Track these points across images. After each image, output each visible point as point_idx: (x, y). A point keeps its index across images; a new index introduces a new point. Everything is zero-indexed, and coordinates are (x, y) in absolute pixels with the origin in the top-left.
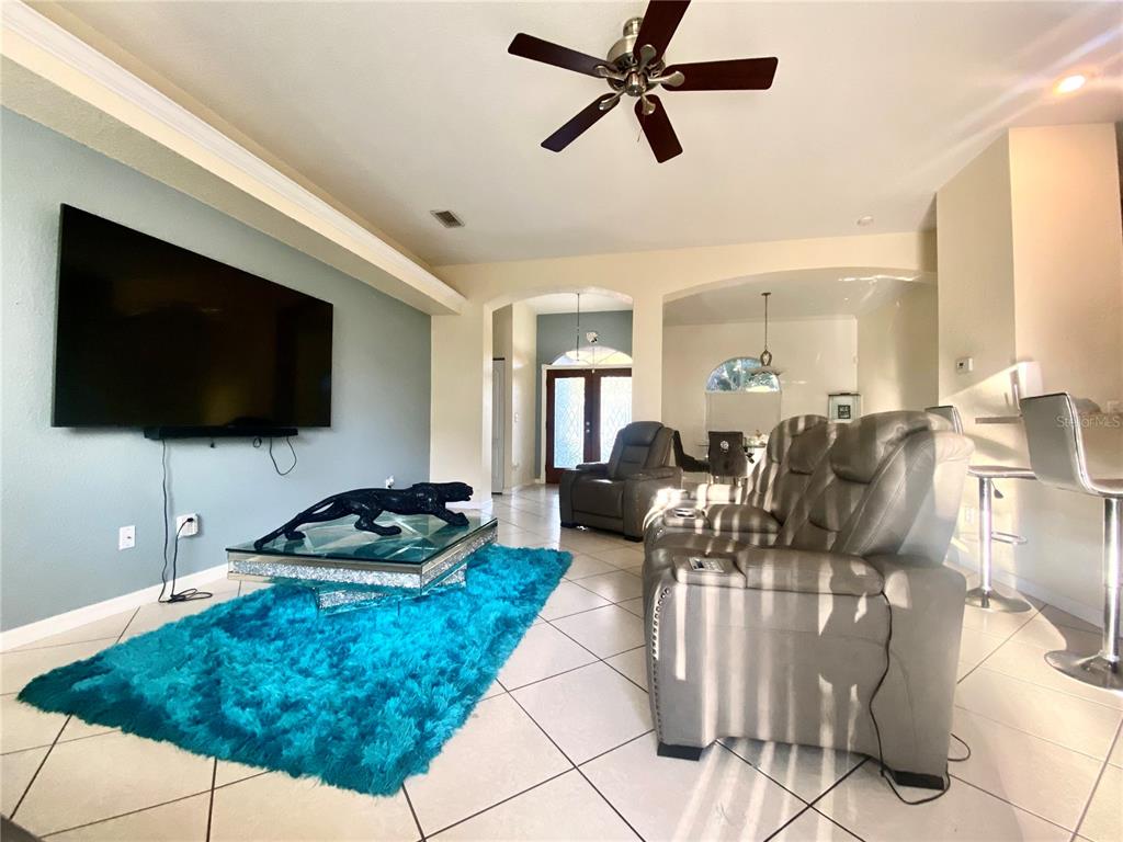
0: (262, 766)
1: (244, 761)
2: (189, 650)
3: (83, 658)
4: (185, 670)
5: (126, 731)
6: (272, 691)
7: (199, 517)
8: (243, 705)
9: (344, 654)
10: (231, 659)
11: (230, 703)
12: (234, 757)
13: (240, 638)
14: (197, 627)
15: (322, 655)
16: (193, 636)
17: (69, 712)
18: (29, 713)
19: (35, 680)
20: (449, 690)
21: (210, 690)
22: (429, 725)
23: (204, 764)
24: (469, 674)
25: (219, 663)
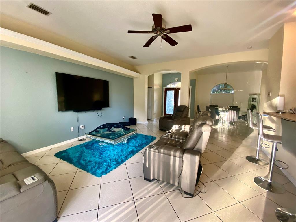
0: (84, 170)
1: (82, 169)
2: (79, 150)
3: (64, 150)
4: (78, 154)
5: (68, 162)
6: (88, 158)
7: (84, 126)
8: (83, 160)
9: (102, 154)
10: (85, 152)
11: (82, 160)
12: (80, 168)
13: (87, 149)
14: (81, 146)
15: (98, 154)
16: (80, 148)
17: (61, 158)
18: (55, 158)
19: (57, 153)
20: (115, 163)
21: (80, 158)
22: (108, 168)
23: (77, 168)
24: (120, 160)
25: (83, 153)
